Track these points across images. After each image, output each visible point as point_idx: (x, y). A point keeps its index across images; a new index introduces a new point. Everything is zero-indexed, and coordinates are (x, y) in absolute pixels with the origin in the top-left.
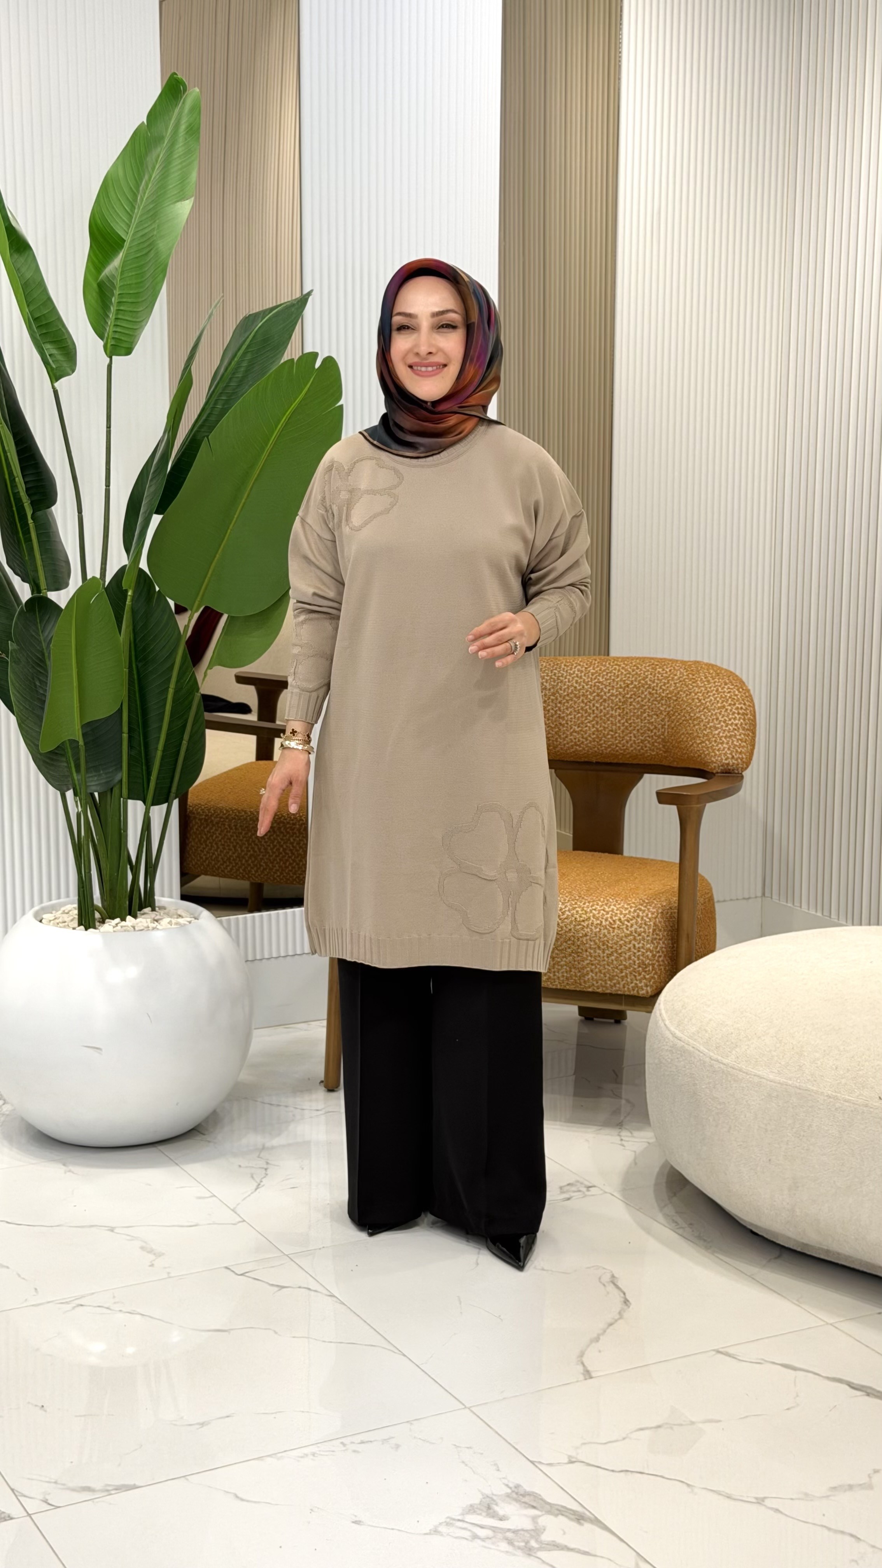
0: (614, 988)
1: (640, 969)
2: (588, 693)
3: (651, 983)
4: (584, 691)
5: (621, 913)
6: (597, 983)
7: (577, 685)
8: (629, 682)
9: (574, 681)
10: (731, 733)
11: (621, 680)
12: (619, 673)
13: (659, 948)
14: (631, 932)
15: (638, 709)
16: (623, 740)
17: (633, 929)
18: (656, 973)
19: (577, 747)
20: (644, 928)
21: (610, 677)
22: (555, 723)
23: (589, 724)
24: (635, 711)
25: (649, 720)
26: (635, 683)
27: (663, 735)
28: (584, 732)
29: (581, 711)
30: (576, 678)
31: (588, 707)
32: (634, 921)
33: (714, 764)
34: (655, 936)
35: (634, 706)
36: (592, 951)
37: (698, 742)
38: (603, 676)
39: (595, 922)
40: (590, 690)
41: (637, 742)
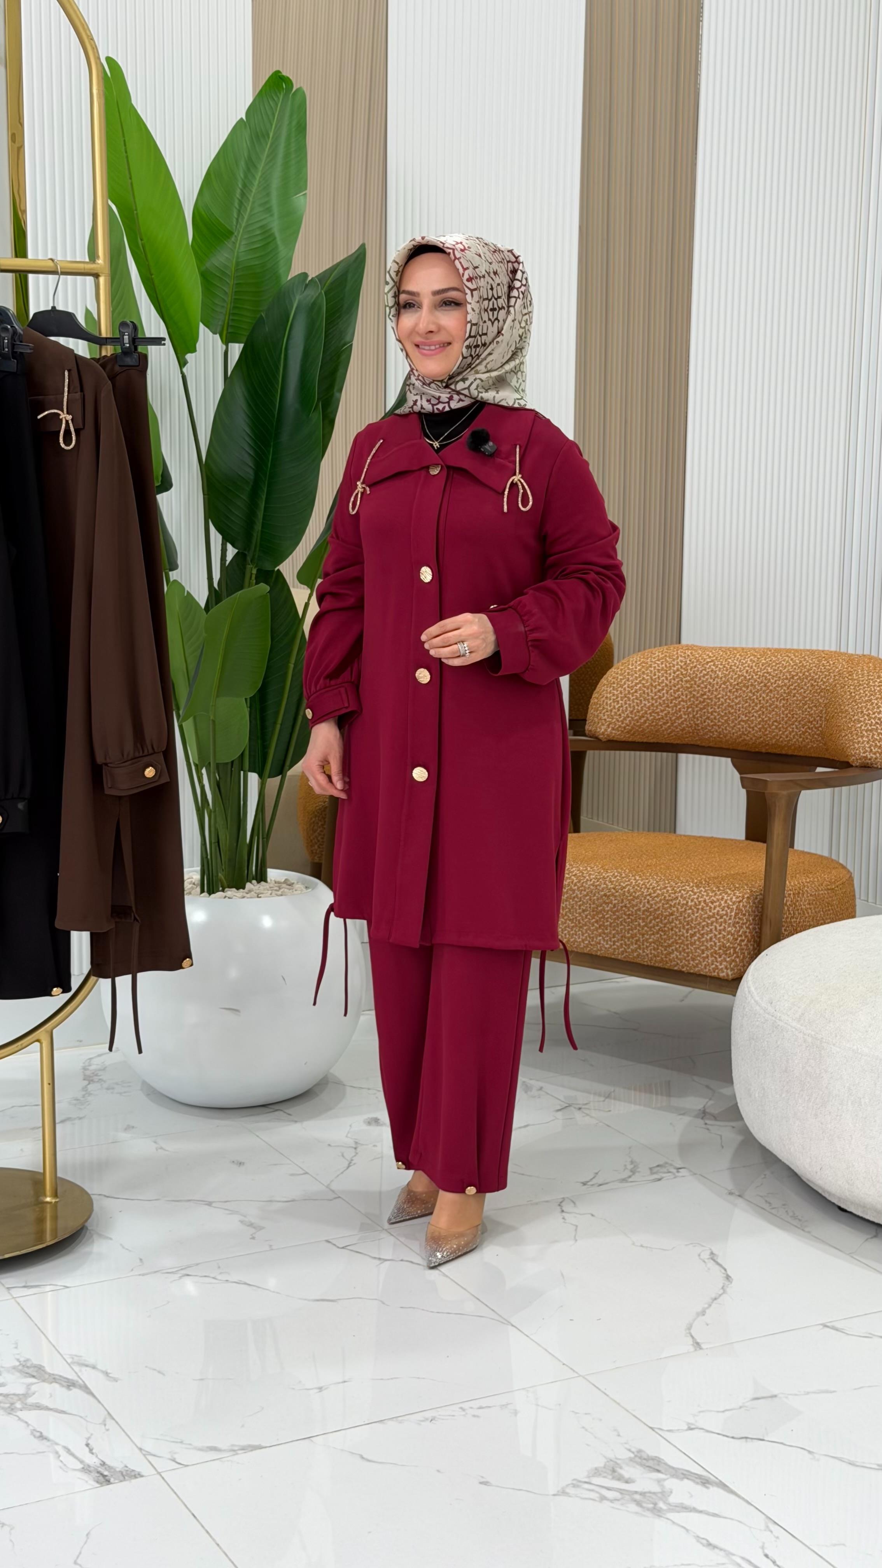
0: (697, 969)
1: (721, 951)
2: (756, 683)
3: (732, 966)
4: (753, 681)
5: (707, 895)
6: (681, 962)
7: (747, 675)
8: (795, 674)
9: (745, 671)
10: (873, 727)
11: (788, 671)
12: (788, 664)
13: (740, 933)
14: (714, 914)
15: (801, 701)
16: (786, 731)
17: (716, 911)
18: (738, 957)
19: (745, 737)
20: (726, 911)
21: (778, 668)
22: (724, 712)
23: (755, 714)
24: (798, 703)
25: (809, 712)
26: (800, 674)
27: (821, 727)
28: (750, 721)
29: (748, 701)
30: (747, 668)
31: (755, 697)
32: (717, 904)
33: (853, 758)
34: (737, 920)
35: (797, 697)
36: (677, 930)
37: (843, 734)
38: (772, 666)
39: (682, 902)
40: (758, 680)
41: (799, 733)
